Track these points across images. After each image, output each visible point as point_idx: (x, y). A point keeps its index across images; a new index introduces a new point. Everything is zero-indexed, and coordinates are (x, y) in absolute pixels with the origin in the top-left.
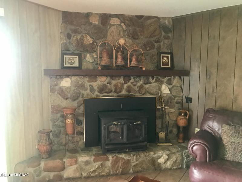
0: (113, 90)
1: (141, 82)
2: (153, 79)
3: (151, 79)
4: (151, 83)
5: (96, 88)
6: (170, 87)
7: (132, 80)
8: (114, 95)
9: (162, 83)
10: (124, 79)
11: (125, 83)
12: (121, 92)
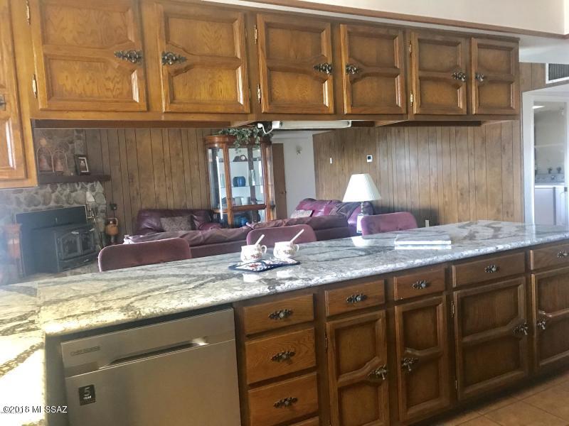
0: (42, 202)
1: (68, 191)
2: (78, 186)
3: (76, 185)
4: (77, 190)
5: (22, 200)
6: (94, 194)
7: (59, 189)
8: (42, 207)
9: (86, 189)
10: (51, 187)
11: (53, 192)
12: (49, 203)
